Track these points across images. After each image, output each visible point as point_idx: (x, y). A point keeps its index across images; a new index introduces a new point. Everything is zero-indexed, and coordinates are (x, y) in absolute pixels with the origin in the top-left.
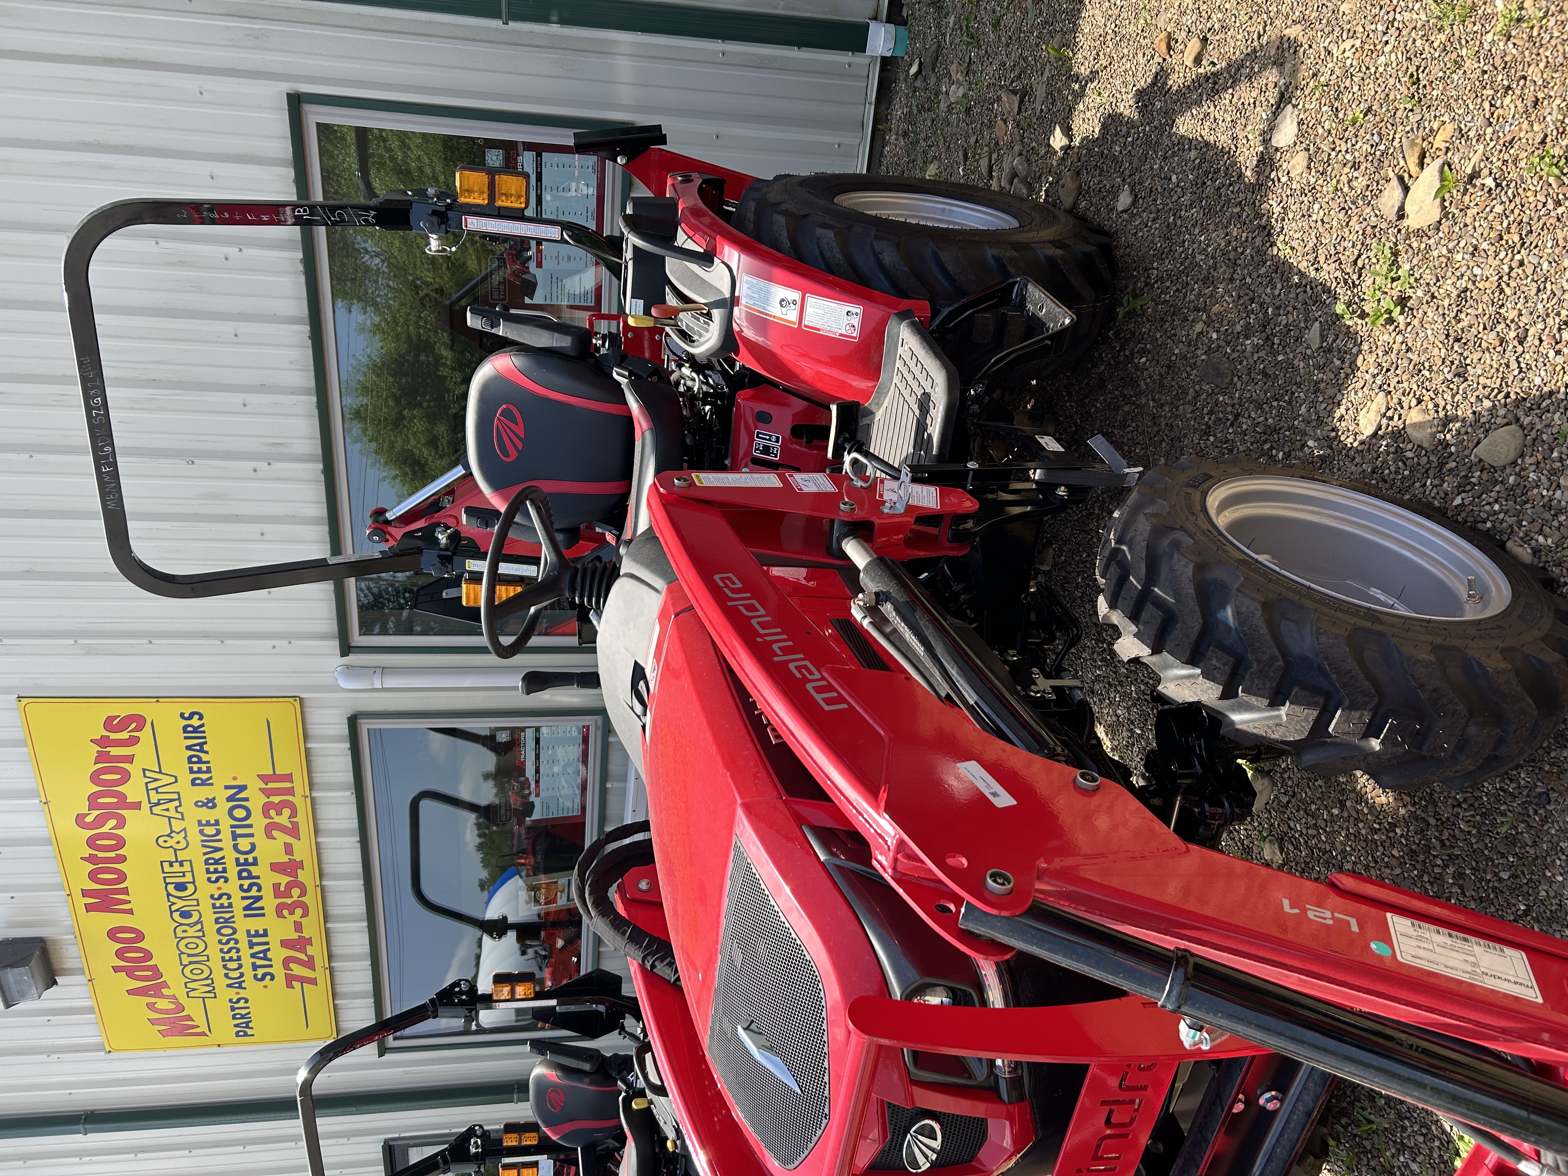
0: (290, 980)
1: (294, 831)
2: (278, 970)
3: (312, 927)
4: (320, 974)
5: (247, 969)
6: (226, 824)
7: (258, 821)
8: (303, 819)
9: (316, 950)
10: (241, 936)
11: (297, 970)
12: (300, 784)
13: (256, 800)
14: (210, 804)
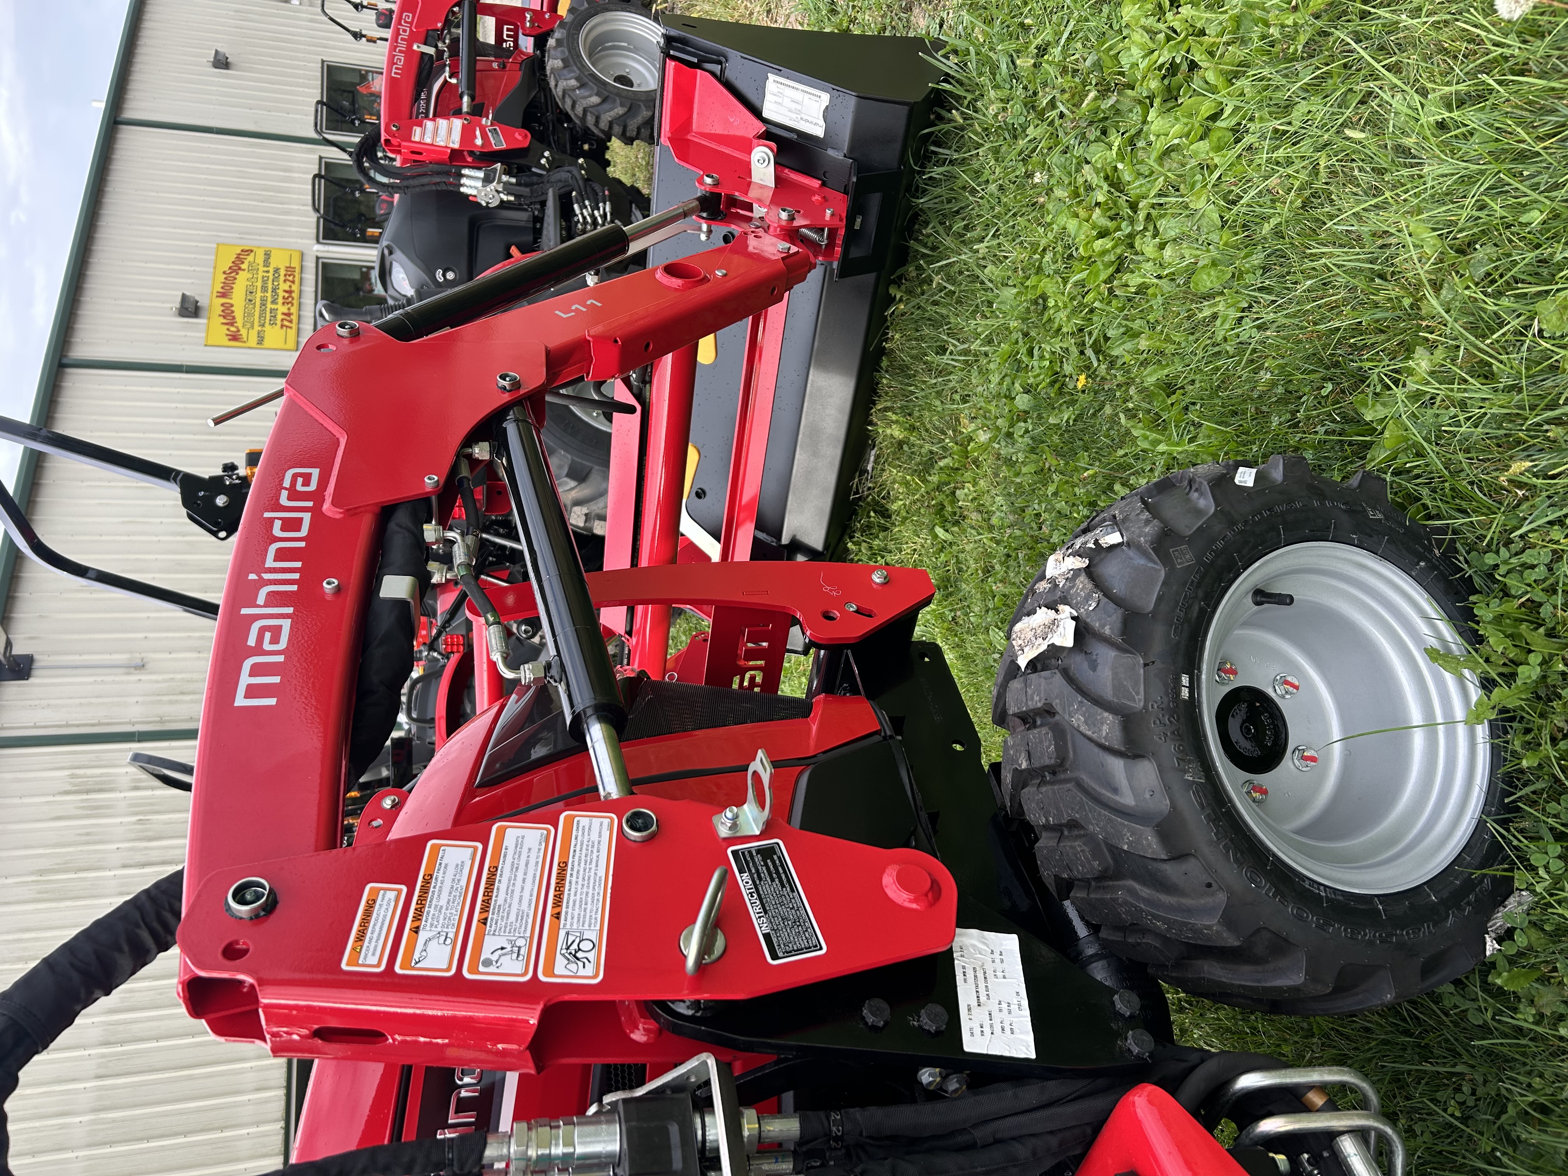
0: (282, 326)
1: (293, 282)
2: (279, 322)
3: (294, 310)
4: (294, 325)
5: (267, 321)
6: (271, 278)
7: (282, 278)
8: (297, 279)
9: (294, 318)
10: (268, 310)
11: (286, 323)
12: (298, 270)
13: (282, 272)
14: (268, 272)
